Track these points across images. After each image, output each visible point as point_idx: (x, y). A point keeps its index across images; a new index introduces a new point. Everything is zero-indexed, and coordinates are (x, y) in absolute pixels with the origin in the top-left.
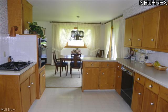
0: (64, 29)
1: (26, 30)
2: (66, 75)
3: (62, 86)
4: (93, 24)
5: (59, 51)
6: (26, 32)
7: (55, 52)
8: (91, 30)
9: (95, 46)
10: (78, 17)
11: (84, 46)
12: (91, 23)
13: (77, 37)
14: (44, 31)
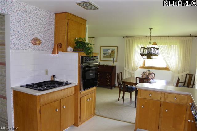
0: (140, 45)
1: (70, 46)
2: (131, 104)
3: (115, 117)
4: (180, 38)
5: (132, 72)
6: (70, 49)
7: (121, 73)
8: (176, 46)
9: (183, 69)
10: (151, 29)
11: (167, 67)
12: (177, 37)
13: (149, 56)
14: (116, 47)
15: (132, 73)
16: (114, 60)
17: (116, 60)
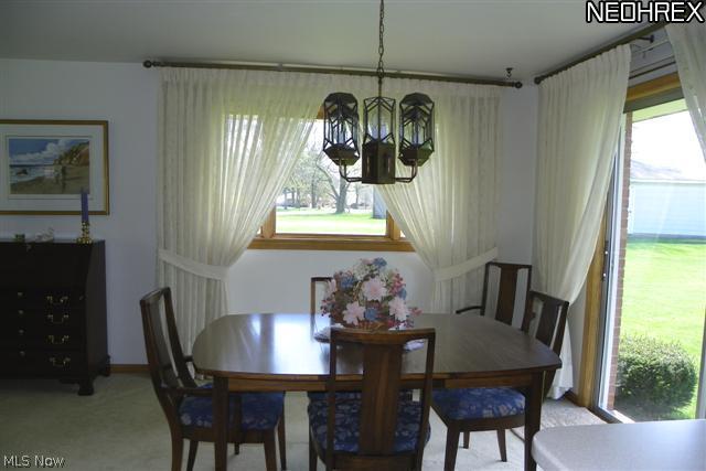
5: (207, 272)
7: (167, 293)
11: (389, 236)
14: (101, 127)
15: (209, 280)
16: (91, 208)
17: (101, 208)
